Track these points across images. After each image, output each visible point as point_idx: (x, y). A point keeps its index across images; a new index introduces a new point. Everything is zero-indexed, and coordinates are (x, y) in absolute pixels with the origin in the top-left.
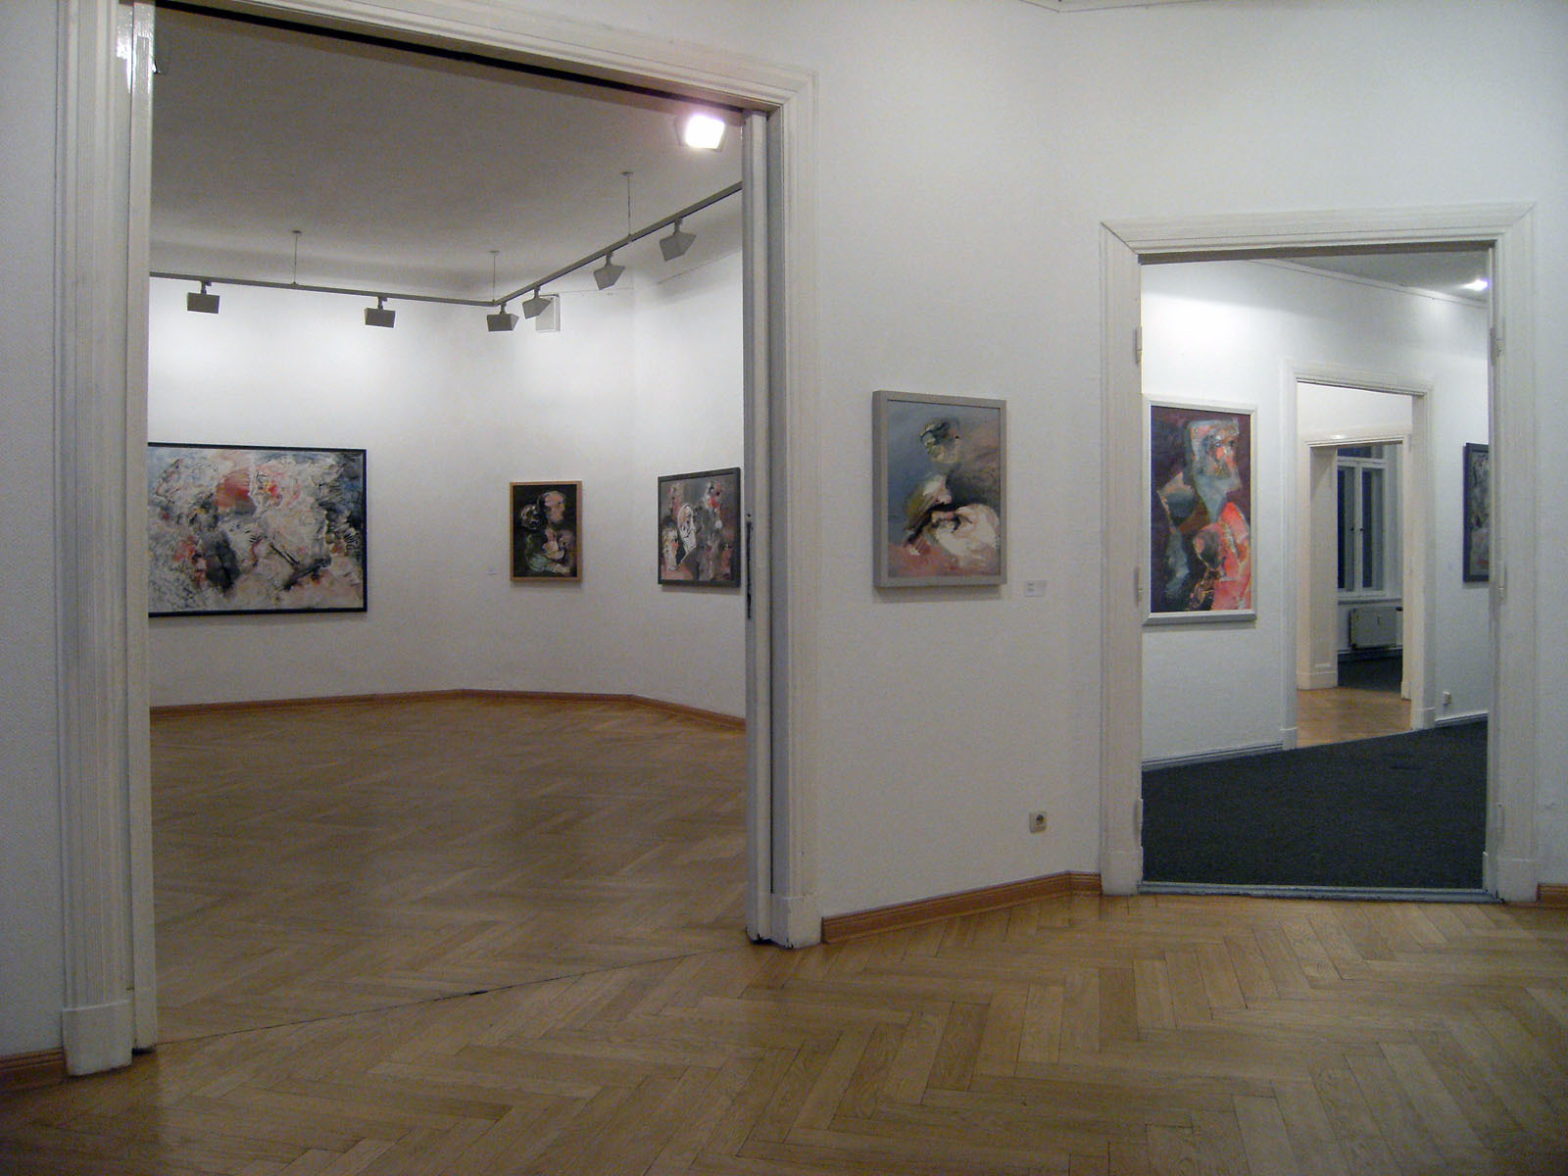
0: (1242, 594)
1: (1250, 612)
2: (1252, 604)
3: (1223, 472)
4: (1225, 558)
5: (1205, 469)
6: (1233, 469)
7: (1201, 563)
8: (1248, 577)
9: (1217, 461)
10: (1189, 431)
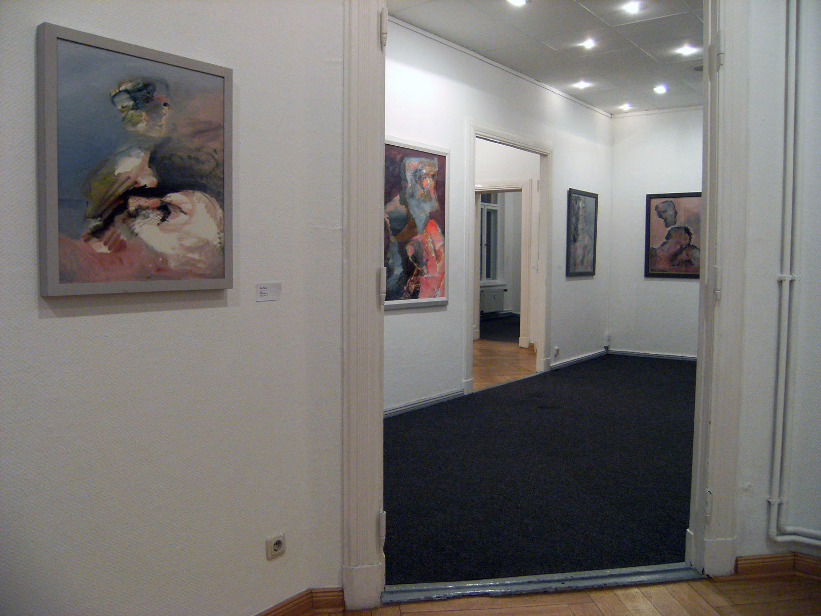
0: (438, 288)
1: (444, 299)
2: (446, 292)
3: (427, 197)
4: (427, 260)
5: (415, 194)
6: (434, 195)
7: (412, 265)
8: (443, 274)
9: (423, 188)
10: (405, 164)
